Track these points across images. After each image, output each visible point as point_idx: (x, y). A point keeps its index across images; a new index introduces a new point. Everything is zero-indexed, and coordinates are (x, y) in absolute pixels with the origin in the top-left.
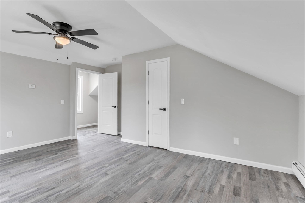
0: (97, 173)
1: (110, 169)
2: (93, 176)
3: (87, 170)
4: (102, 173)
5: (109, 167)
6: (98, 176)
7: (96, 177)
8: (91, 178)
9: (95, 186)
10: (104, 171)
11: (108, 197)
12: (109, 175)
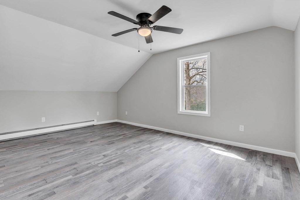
0: (112, 157)
1: (100, 160)
2: (115, 155)
3: (121, 161)
4: (108, 157)
5: (99, 162)
6: (111, 155)
7: (113, 154)
8: (117, 154)
9: (114, 149)
10: (106, 159)
11: (108, 145)
12: (103, 155)
